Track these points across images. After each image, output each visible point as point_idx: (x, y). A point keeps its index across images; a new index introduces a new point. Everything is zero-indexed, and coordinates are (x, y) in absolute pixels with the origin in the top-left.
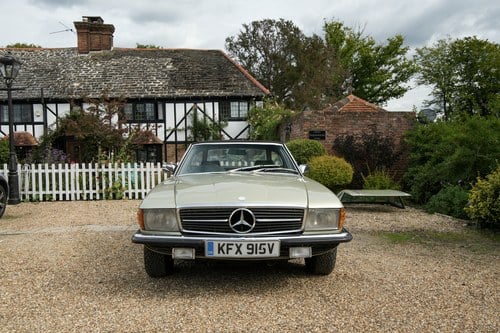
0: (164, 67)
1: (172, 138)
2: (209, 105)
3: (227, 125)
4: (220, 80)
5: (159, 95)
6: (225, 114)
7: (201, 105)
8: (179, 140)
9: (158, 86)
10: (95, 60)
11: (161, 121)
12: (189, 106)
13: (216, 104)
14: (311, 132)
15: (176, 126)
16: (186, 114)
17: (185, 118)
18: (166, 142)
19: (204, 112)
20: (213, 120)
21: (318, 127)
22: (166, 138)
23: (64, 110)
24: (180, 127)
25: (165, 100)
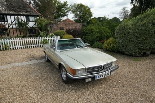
0: (3, 3)
1: (11, 27)
2: (22, 17)
3: (29, 23)
5: (4, 13)
6: (28, 20)
7: (20, 17)
8: (13, 27)
9: (2, 9)
11: (6, 21)
12: (16, 17)
13: (25, 17)
14: (60, 28)
15: (12, 23)
16: (15, 19)
17: (15, 20)
20: (24, 22)
22: (9, 27)
24: (13, 23)
25: (7, 15)
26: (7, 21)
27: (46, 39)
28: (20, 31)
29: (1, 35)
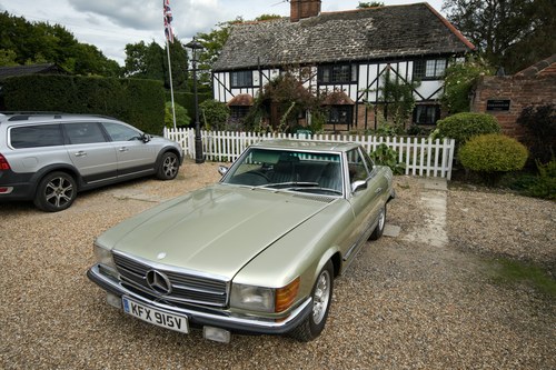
2: (403, 65)
3: (420, 85)
4: (419, 36)
5: (354, 57)
6: (420, 74)
7: (394, 65)
8: (369, 100)
9: (355, 47)
10: (303, 27)
11: (354, 83)
12: (382, 66)
13: (411, 64)
14: (489, 102)
15: (368, 87)
16: (379, 75)
17: (377, 79)
18: (357, 103)
19: (397, 73)
20: (405, 81)
21: (500, 94)
22: (358, 99)
23: (274, 74)
24: (371, 88)
25: (359, 62)
26: (357, 82)
27: (388, 144)
28: (385, 111)
29: (333, 123)
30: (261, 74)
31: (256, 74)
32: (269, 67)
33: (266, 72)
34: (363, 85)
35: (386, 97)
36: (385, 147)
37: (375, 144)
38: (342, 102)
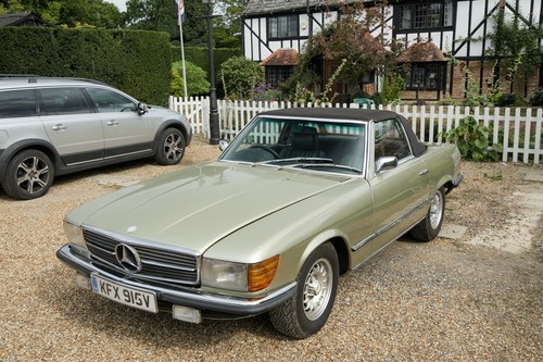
1: (463, 52)
8: (472, 54)
12: (493, 3)
15: (470, 35)
16: (487, 16)
19: (516, 12)
20: (529, 23)
22: (454, 52)
23: (331, 18)
26: (453, 28)
28: (497, 70)
29: (416, 90)
30: (311, 19)
31: (304, 19)
32: (322, 9)
33: (318, 16)
34: (461, 32)
35: (498, 48)
36: (472, 122)
37: (459, 117)
38: (430, 58)
